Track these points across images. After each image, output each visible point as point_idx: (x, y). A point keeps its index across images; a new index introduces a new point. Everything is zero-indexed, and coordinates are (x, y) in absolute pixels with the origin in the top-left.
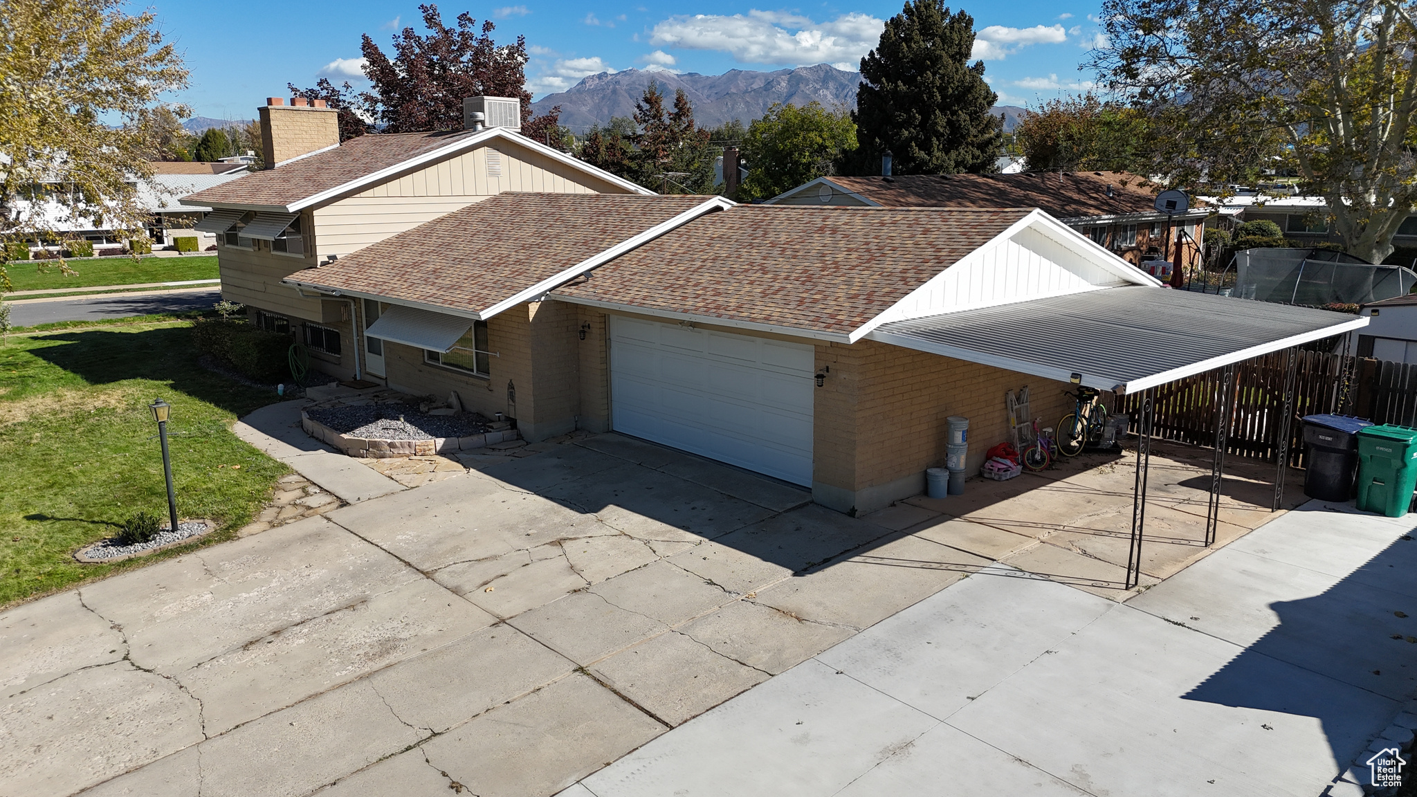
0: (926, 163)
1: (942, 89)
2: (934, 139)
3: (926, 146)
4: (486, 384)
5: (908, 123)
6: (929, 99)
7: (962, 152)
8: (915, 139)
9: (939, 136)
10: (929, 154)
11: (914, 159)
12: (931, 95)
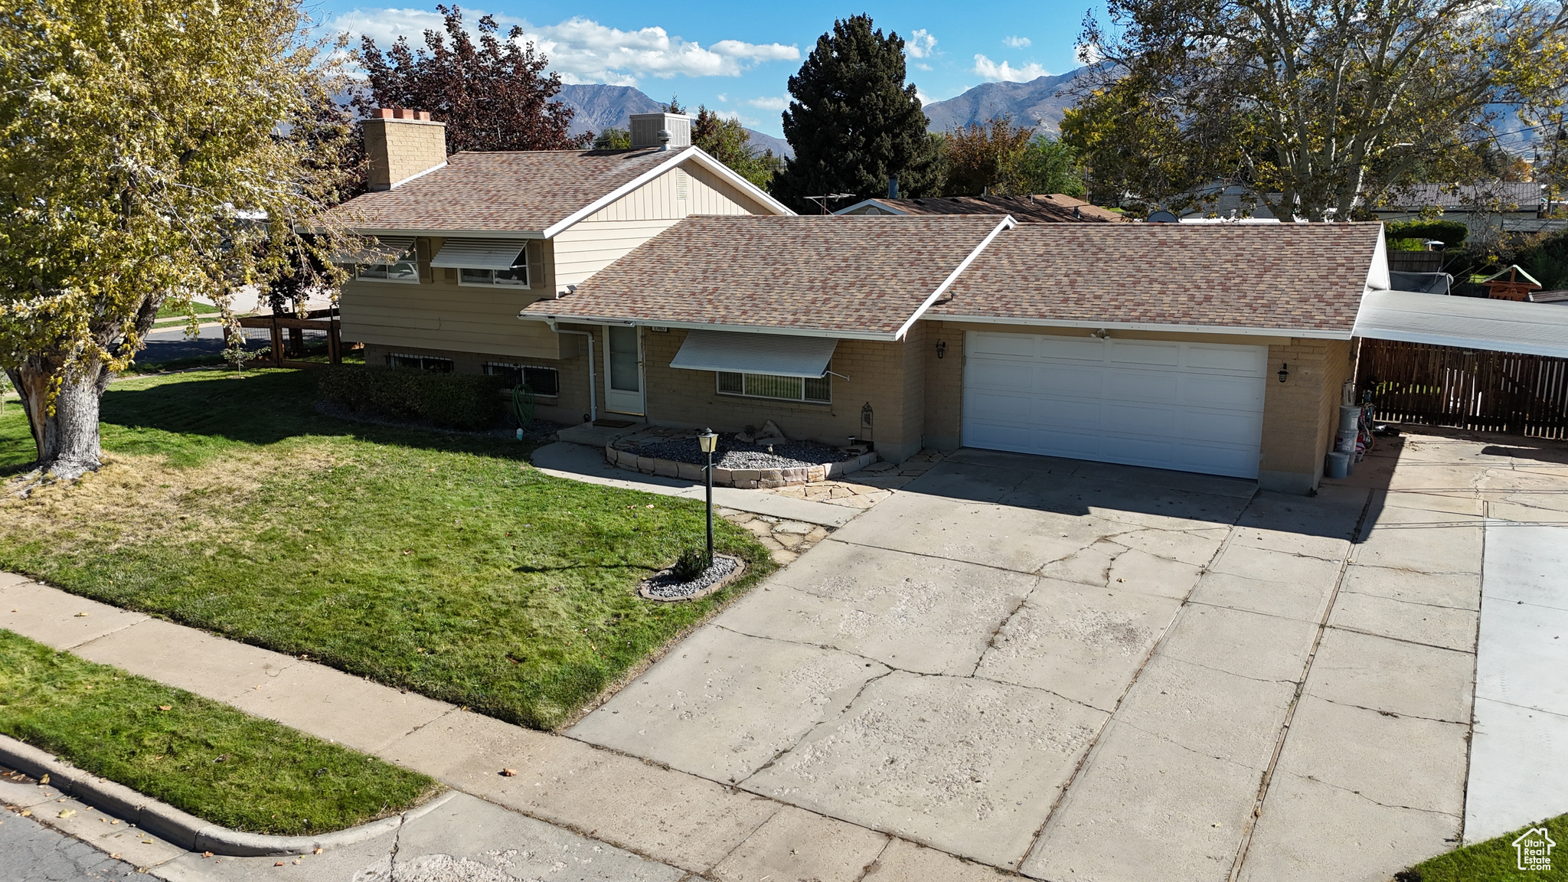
0: (872, 186)
1: (884, 111)
2: (880, 162)
3: (872, 169)
4: (828, 409)
5: (852, 144)
6: (872, 121)
7: (904, 174)
8: (863, 161)
9: (884, 158)
10: (876, 176)
11: (861, 182)
12: (875, 118)
